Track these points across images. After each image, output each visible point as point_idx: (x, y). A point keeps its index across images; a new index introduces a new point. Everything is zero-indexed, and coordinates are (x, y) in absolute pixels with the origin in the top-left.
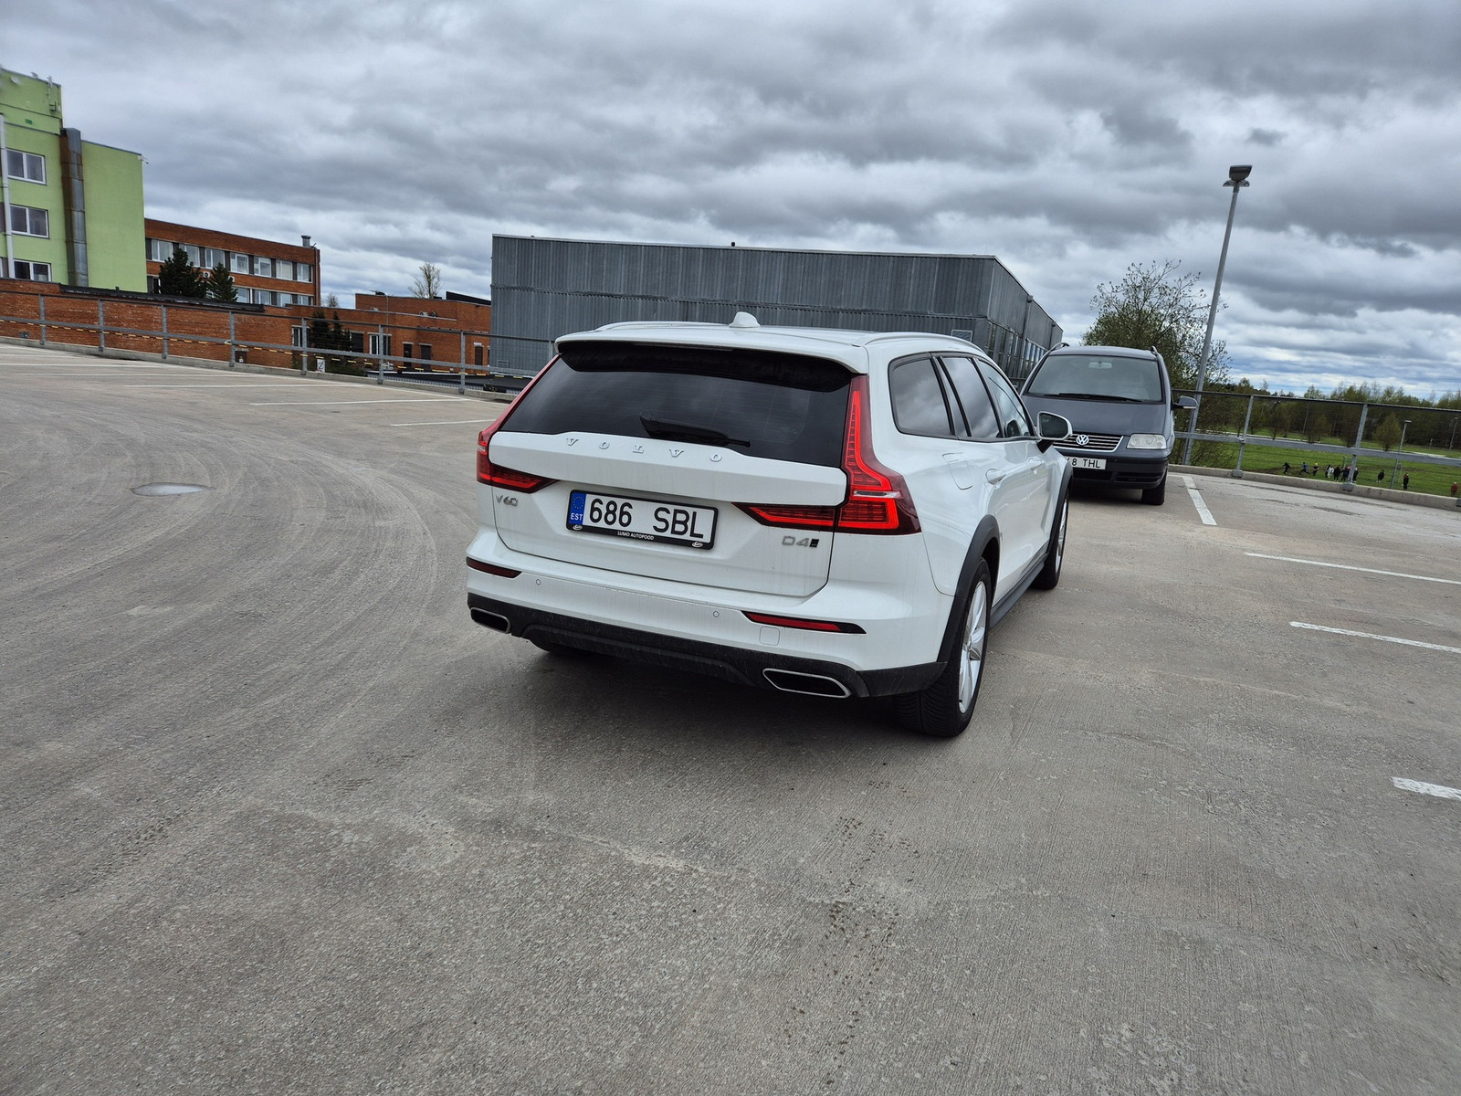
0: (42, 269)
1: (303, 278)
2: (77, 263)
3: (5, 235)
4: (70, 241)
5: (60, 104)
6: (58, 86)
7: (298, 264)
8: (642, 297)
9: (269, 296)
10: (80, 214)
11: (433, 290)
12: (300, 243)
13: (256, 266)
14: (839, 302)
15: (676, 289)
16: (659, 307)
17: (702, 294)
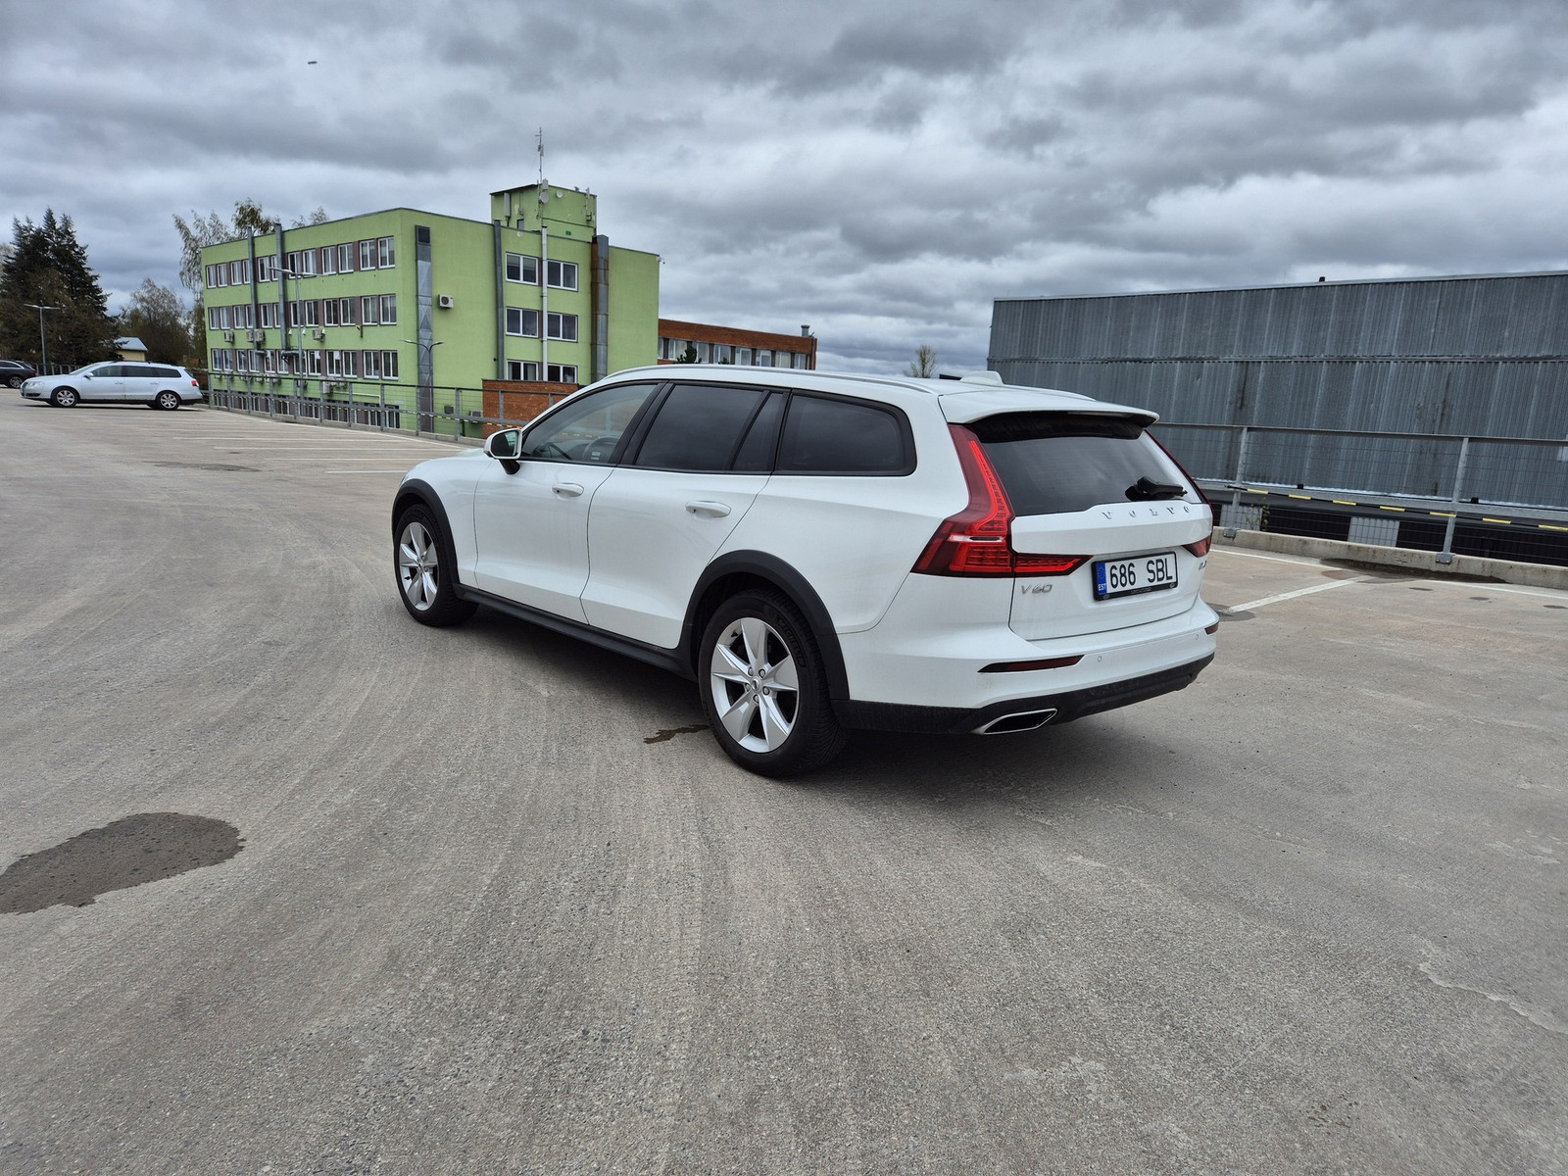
0: (569, 371)
2: (598, 365)
3: (542, 341)
4: (594, 344)
5: (595, 214)
6: (594, 197)
7: (796, 355)
8: (1181, 359)
10: (604, 317)
11: (927, 373)
12: (798, 333)
13: (757, 359)
14: (1499, 347)
15: (1232, 346)
16: (1205, 372)
17: (1269, 349)
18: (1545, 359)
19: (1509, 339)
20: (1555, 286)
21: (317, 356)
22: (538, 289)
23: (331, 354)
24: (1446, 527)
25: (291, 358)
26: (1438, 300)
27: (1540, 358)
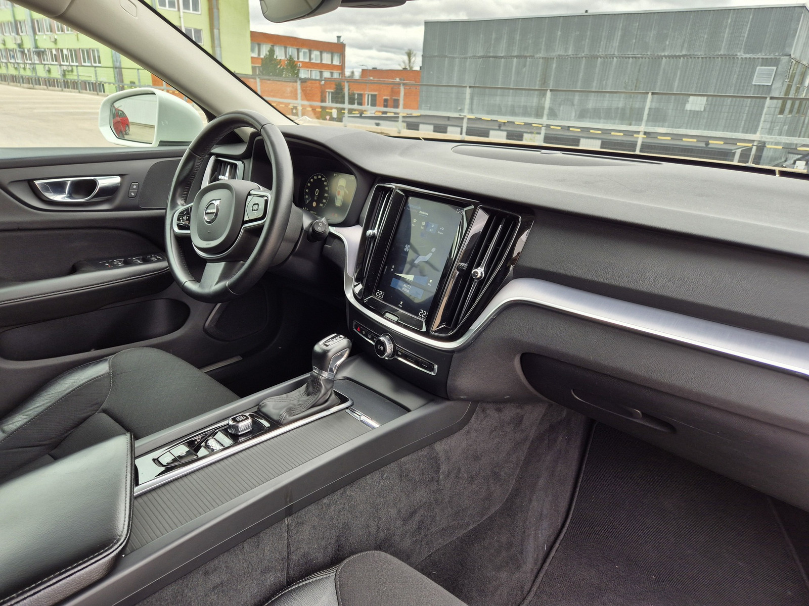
1: (336, 62)
4: (213, 47)
7: (334, 54)
8: (517, 57)
9: (318, 74)
10: (217, 31)
11: (411, 64)
12: (335, 40)
13: (313, 56)
14: (664, 50)
15: (541, 49)
16: (528, 63)
17: (559, 51)
18: (684, 56)
19: (668, 45)
20: (691, 17)
21: (54, 52)
22: (177, 13)
23: (62, 51)
24: (637, 144)
25: (40, 53)
26: (638, 24)
27: (682, 56)
